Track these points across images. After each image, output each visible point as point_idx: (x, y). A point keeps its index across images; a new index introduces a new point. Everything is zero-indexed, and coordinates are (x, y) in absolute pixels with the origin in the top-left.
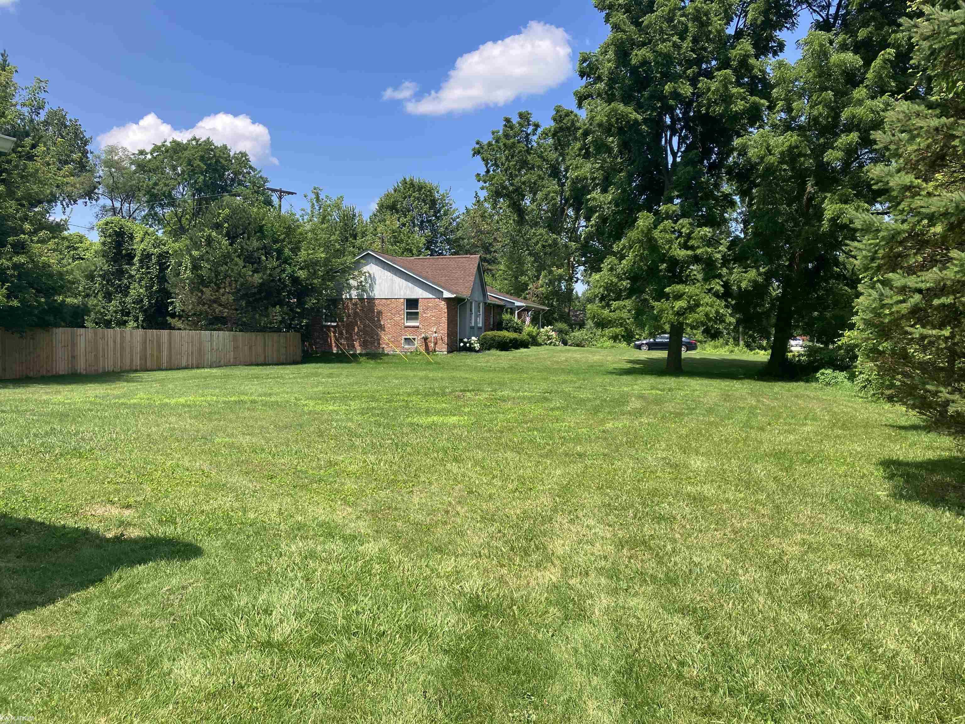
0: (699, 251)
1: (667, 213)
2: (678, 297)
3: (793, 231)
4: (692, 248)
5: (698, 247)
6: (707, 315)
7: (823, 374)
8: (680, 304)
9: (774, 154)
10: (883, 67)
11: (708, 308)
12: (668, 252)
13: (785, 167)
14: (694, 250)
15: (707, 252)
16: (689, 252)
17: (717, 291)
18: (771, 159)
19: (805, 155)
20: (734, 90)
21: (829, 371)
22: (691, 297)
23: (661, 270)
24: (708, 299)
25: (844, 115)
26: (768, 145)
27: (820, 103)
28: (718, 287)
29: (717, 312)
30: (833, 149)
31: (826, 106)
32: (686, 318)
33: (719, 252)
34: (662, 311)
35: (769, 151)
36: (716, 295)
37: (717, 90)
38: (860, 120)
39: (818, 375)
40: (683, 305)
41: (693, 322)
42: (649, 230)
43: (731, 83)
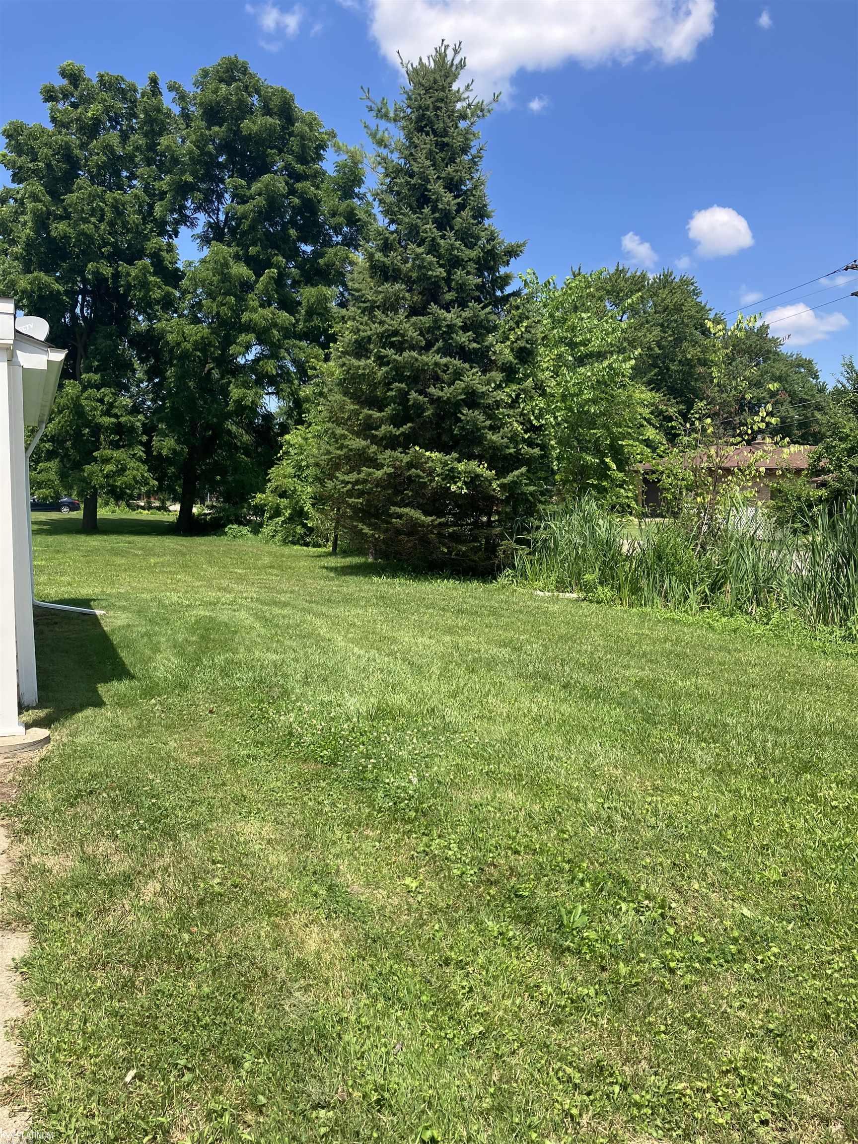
0: (122, 420)
1: (89, 382)
2: (106, 461)
3: (203, 408)
4: (116, 416)
5: (122, 416)
6: (134, 478)
7: (230, 529)
8: (110, 468)
9: (189, 341)
10: (268, 283)
11: (135, 472)
12: (93, 419)
13: (198, 353)
14: (118, 419)
15: (130, 421)
16: (113, 420)
17: (140, 457)
18: (188, 346)
19: (214, 346)
20: (152, 279)
21: (235, 526)
22: (119, 461)
23: (84, 435)
24: (132, 464)
25: (245, 317)
26: (184, 333)
27: (225, 305)
28: (141, 453)
29: (143, 476)
30: (236, 343)
31: (231, 308)
32: (115, 481)
33: (138, 420)
34: (92, 473)
35: (185, 338)
36: (140, 459)
37: (136, 277)
38: (255, 324)
39: (227, 530)
40: (112, 468)
41: (122, 484)
42: (78, 397)
43: (150, 273)
